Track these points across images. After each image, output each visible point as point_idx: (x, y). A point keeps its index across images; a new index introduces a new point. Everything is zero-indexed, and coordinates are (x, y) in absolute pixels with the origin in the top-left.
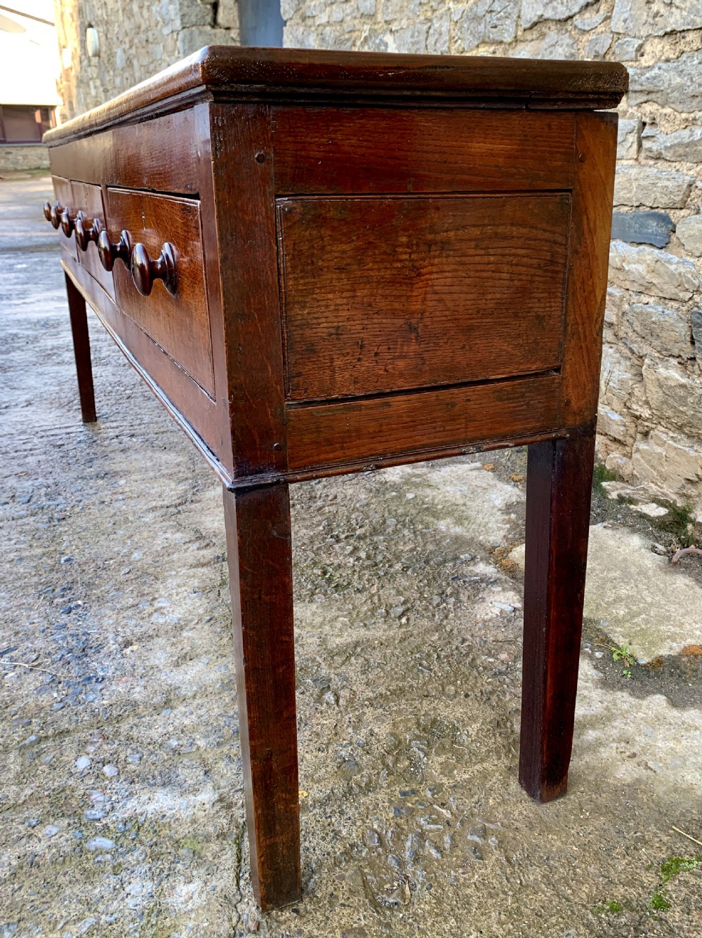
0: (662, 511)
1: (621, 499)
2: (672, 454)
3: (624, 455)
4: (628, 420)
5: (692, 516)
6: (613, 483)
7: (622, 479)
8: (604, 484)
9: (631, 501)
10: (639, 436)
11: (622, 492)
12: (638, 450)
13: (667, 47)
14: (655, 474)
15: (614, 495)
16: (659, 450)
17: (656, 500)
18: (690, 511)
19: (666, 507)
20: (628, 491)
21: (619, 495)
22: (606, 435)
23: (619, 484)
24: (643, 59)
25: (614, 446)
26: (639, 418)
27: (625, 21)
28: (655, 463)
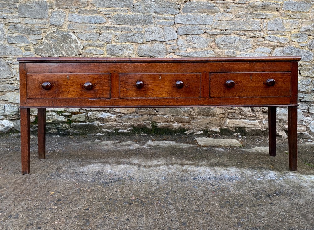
0: (202, 132)
1: (190, 134)
2: (203, 120)
3: (189, 125)
4: (190, 117)
5: (209, 130)
6: (188, 131)
7: (190, 130)
8: (185, 132)
9: (193, 133)
10: (192, 120)
11: (190, 132)
12: (193, 122)
13: (193, 50)
14: (198, 125)
15: (189, 134)
16: (200, 120)
17: (200, 131)
18: (208, 130)
19: (202, 131)
20: (191, 132)
21: (190, 133)
22: (183, 122)
23: (189, 131)
24: (187, 51)
25: (185, 124)
26: (192, 116)
27: (182, 44)
28: (199, 123)
